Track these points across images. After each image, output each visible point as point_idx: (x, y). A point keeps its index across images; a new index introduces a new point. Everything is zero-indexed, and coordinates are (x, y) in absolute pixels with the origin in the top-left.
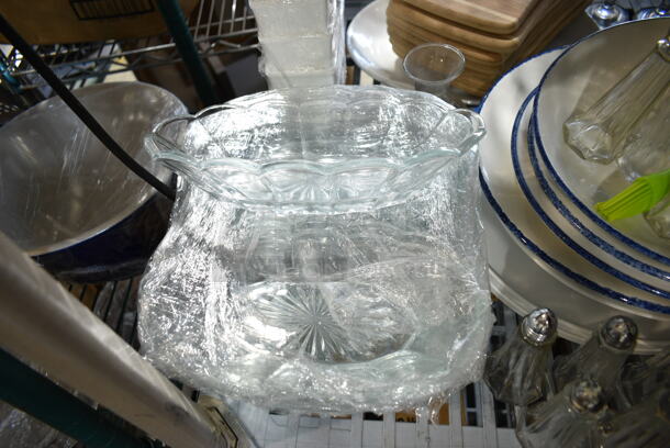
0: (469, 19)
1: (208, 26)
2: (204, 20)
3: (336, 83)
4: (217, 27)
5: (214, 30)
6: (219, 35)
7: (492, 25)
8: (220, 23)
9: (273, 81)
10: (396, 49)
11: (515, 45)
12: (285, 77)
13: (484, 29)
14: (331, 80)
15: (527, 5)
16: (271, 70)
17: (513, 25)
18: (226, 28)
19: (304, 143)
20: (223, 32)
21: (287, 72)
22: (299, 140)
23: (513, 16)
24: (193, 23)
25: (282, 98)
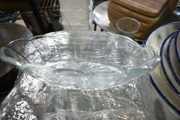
0: (140, 10)
1: (46, 7)
2: (45, 6)
3: (89, 30)
4: (49, 8)
5: (48, 9)
6: (49, 10)
7: (149, 13)
8: (50, 7)
9: (65, 27)
10: (110, 19)
11: (157, 21)
12: (70, 26)
13: (146, 14)
14: (88, 28)
15: (161, 7)
16: (64, 23)
17: (157, 13)
18: (52, 9)
19: (75, 52)
20: (50, 10)
21: (71, 24)
22: (74, 51)
23: (157, 10)
24: (41, 6)
25: (68, 34)
